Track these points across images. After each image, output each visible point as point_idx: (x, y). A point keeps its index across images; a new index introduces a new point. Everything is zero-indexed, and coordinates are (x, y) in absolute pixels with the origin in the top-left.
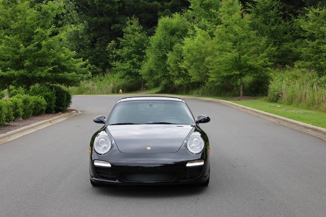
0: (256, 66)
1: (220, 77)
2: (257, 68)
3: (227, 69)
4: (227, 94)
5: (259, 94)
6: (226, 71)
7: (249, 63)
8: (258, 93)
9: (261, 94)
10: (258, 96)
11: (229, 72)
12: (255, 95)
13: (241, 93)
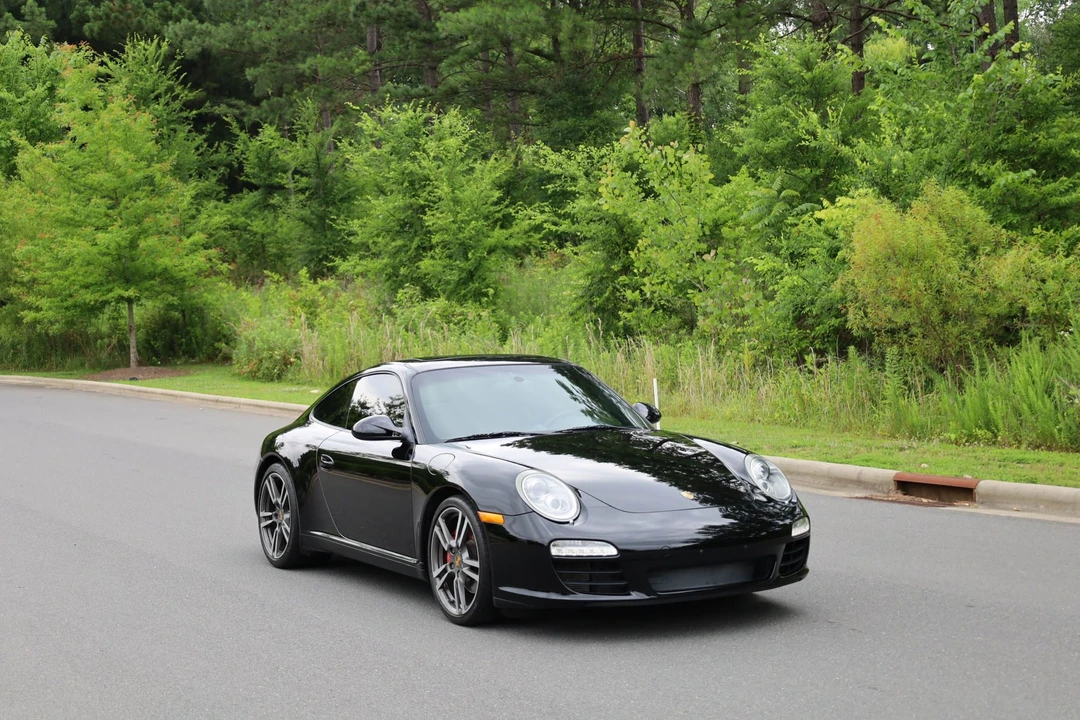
0: (184, 273)
1: (67, 308)
2: (184, 280)
3: (90, 280)
4: (69, 361)
5: (179, 358)
6: (86, 287)
7: (165, 261)
8: (176, 355)
9: (183, 359)
10: (175, 364)
11: (98, 291)
12: (165, 362)
13: (132, 355)
